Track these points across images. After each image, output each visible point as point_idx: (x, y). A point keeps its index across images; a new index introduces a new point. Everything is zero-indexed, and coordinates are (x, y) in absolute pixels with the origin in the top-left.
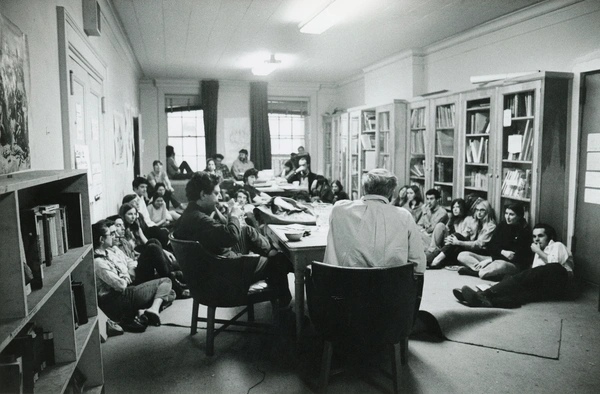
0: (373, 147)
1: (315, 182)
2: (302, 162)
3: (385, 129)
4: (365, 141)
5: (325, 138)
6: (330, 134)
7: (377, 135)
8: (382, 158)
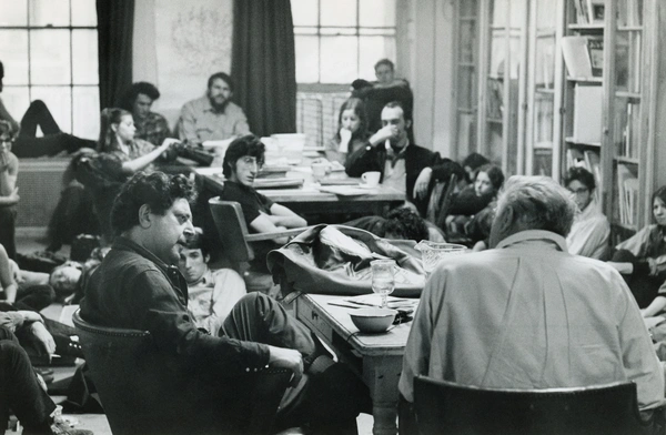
0: (597, 72)
1: (425, 174)
2: (390, 112)
3: (632, 25)
4: (576, 54)
5: (458, 35)
6: (473, 23)
7: (607, 36)
8: (620, 105)
